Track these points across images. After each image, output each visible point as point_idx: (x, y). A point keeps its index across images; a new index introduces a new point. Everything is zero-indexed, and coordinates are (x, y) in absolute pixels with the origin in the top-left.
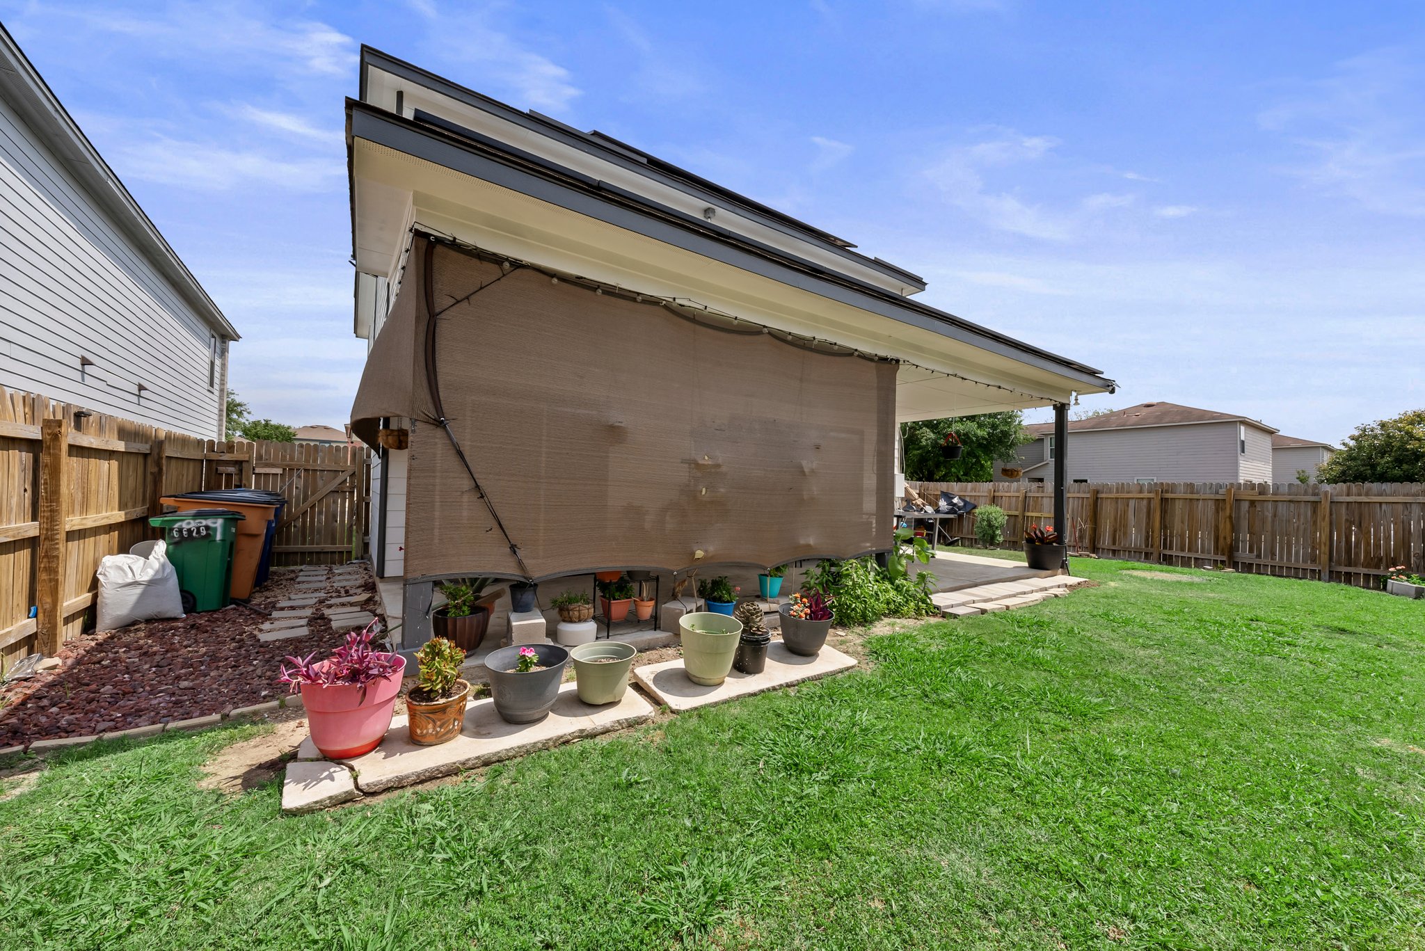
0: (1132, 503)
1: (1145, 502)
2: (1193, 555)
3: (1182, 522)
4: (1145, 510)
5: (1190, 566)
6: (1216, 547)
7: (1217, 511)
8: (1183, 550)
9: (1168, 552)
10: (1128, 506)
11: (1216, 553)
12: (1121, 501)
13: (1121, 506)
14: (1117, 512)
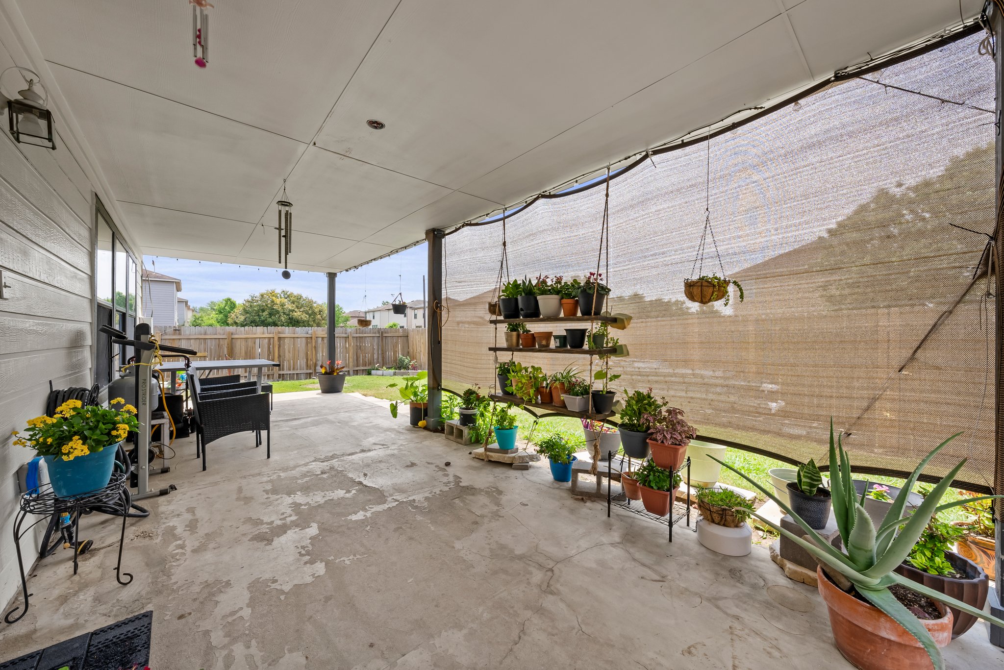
0: (257, 341)
1: (267, 340)
2: (295, 372)
3: (289, 352)
4: (267, 346)
5: (293, 379)
6: (307, 366)
7: (307, 344)
8: (290, 370)
9: (281, 372)
10: (255, 343)
11: (307, 369)
12: (250, 340)
13: (250, 343)
14: (247, 349)
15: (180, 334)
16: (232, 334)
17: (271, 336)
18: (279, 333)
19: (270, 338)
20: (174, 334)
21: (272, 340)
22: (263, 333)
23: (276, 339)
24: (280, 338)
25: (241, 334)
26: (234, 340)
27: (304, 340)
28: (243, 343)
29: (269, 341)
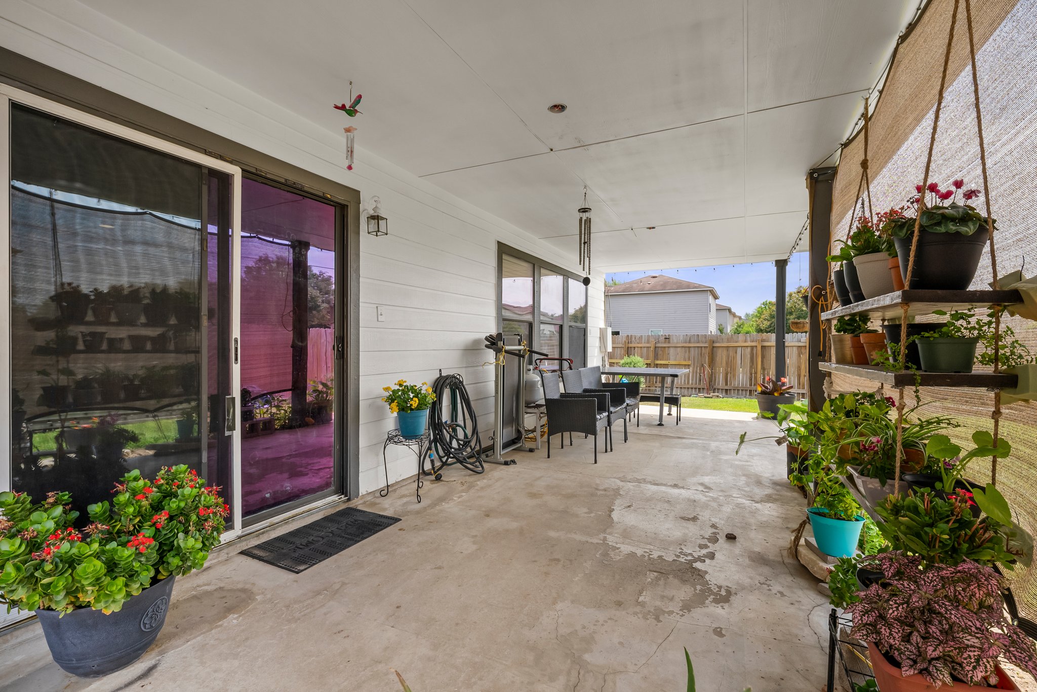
0: (739, 350)
1: (749, 349)
4: (749, 356)
10: (736, 353)
11: (799, 388)
12: (731, 349)
13: (731, 353)
14: (728, 358)
15: (669, 342)
16: (713, 342)
17: (754, 344)
18: (763, 341)
19: (752, 347)
20: (665, 343)
21: (755, 349)
22: (746, 341)
23: (759, 348)
24: (763, 347)
25: (723, 342)
26: (715, 349)
27: (795, 349)
28: (725, 352)
29: (752, 350)
